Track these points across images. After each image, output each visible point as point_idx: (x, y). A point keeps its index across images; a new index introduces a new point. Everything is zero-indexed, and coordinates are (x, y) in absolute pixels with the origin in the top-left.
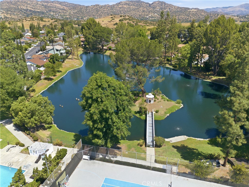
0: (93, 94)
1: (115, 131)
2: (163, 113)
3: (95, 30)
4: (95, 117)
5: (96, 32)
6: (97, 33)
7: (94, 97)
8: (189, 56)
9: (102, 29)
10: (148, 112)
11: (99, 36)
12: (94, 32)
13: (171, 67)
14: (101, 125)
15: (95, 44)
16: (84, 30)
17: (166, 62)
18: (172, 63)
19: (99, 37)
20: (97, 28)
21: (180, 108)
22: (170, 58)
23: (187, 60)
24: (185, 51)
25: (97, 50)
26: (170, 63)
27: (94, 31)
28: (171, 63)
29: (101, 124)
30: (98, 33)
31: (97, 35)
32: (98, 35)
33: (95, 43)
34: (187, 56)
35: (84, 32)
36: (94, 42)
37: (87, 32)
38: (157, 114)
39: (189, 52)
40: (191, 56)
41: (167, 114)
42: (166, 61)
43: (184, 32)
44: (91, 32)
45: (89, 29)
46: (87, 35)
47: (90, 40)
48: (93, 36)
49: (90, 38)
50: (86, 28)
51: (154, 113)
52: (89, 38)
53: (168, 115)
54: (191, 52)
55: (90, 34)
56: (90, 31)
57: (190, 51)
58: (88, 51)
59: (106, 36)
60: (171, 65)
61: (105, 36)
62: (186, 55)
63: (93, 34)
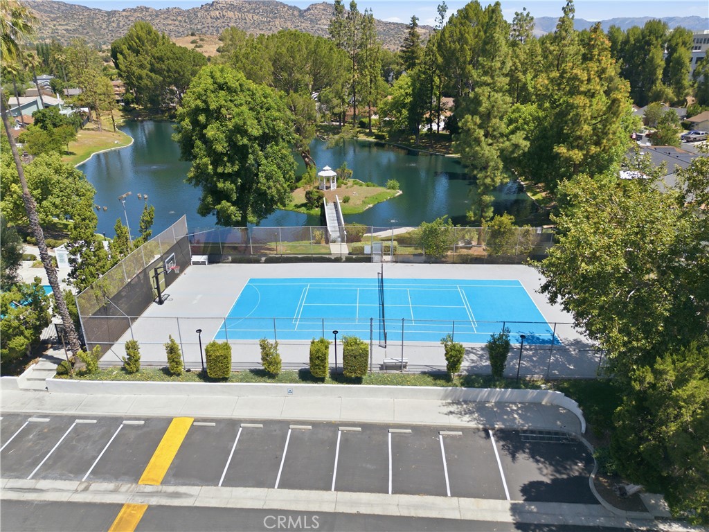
0: (209, 100)
1: (263, 180)
2: (359, 202)
3: (156, 55)
4: (219, 148)
5: (161, 59)
6: (163, 62)
7: (213, 106)
8: (409, 101)
9: (176, 51)
10: (326, 200)
11: (169, 71)
12: (154, 59)
13: (371, 139)
14: (232, 167)
15: (159, 95)
16: (119, 56)
17: (358, 130)
18: (373, 131)
19: (170, 74)
20: (161, 47)
21: (397, 195)
22: (366, 120)
23: (408, 111)
24: (401, 88)
25: (167, 114)
26: (368, 131)
27: (153, 56)
28: (370, 131)
29: (233, 164)
30: (166, 62)
31: (164, 67)
32: (168, 67)
33: (158, 92)
34: (406, 101)
35: (122, 62)
36: (156, 89)
37: (131, 62)
38: (346, 204)
39: (410, 91)
40: (414, 99)
41: (369, 204)
42: (358, 127)
43: (398, 68)
44: (145, 62)
45: (137, 52)
46: (134, 68)
47: (146, 82)
48: (152, 70)
49: (144, 75)
50: (126, 51)
51: (339, 202)
52: (140, 78)
53: (371, 206)
54: (413, 90)
55: (142, 66)
56: (142, 59)
57: (411, 89)
58: (137, 117)
59: (190, 71)
60: (370, 134)
61: (188, 71)
62: (402, 98)
63: (152, 65)
